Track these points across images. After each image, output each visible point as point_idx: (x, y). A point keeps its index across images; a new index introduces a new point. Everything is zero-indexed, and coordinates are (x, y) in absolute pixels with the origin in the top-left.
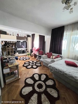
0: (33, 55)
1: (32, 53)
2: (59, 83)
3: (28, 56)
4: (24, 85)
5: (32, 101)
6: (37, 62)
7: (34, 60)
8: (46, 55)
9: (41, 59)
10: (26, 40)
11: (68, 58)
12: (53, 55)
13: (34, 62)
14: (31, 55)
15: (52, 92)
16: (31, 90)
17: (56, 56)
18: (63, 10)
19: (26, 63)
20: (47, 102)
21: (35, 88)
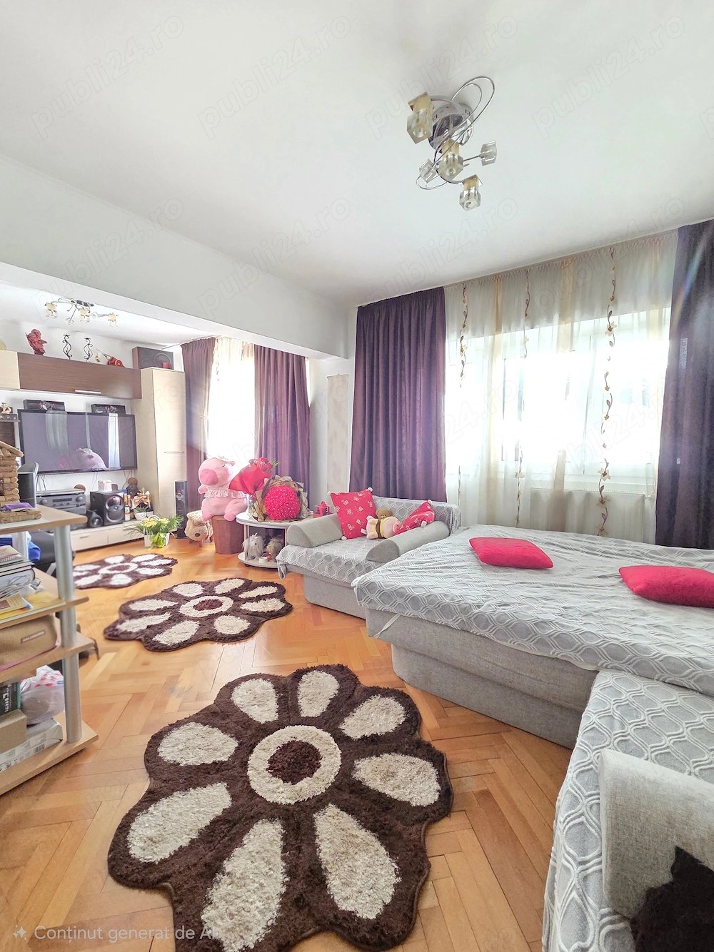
0: (209, 530)
1: (196, 515)
2: (445, 704)
3: (156, 544)
4: (142, 785)
5: (241, 882)
6: (249, 586)
7: (216, 569)
8: (326, 511)
9: (290, 554)
10: (121, 395)
11: (491, 521)
12: (379, 512)
13: (219, 589)
14: (180, 534)
15: (393, 775)
16: (219, 811)
17: (406, 516)
18: (422, 182)
19: (136, 607)
20: (367, 851)
21: (254, 785)
